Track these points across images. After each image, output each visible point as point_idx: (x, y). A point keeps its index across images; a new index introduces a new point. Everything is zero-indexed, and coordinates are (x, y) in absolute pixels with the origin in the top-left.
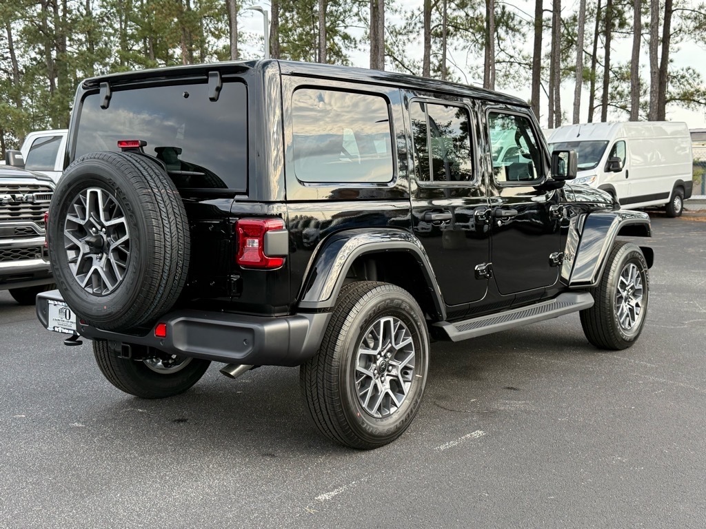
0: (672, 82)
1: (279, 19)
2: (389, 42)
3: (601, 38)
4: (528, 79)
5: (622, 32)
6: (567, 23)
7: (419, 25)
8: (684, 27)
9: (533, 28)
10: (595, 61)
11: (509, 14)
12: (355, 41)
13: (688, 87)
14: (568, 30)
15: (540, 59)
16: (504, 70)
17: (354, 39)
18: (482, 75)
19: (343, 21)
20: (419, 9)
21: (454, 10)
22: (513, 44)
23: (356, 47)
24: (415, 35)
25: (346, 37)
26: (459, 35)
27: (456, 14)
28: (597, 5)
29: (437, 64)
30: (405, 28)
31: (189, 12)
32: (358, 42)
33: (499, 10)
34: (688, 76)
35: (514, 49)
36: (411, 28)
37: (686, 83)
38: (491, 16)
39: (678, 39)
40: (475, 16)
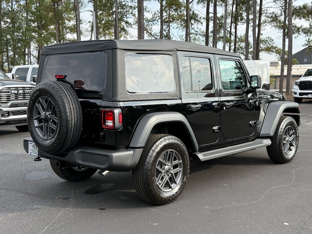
0: (262, 43)
2: (145, 25)
3: (233, 25)
4: (203, 41)
5: (242, 22)
6: (219, 18)
7: (158, 18)
8: (267, 20)
9: (205, 20)
10: (230, 33)
11: (196, 14)
12: (131, 24)
13: (268, 45)
14: (220, 21)
15: (208, 33)
16: (193, 37)
17: (131, 23)
18: (185, 39)
19: (126, 16)
20: (158, 11)
22: (197, 26)
23: (131, 27)
24: (156, 22)
25: (127, 22)
26: (174, 23)
27: (173, 13)
28: (231, 11)
29: (166, 34)
30: (152, 19)
32: (132, 25)
33: (191, 13)
34: (268, 40)
35: (198, 28)
36: (154, 19)
37: (268, 43)
38: (188, 15)
39: (264, 25)
40: (181, 14)
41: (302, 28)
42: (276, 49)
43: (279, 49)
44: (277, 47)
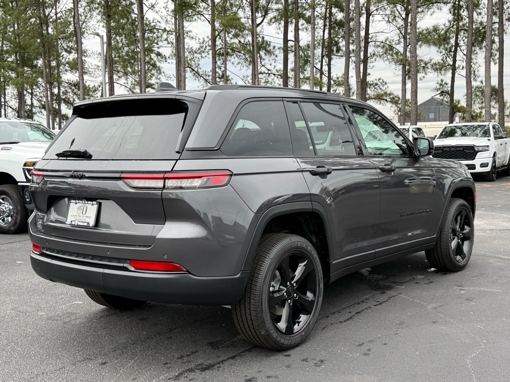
0: (370, 88)
1: (112, 42)
2: (188, 59)
3: (326, 59)
5: (338, 56)
6: (304, 49)
7: (208, 48)
8: (376, 52)
9: (282, 51)
10: (322, 73)
11: (267, 42)
12: (165, 58)
13: (380, 91)
14: (304, 54)
15: (287, 72)
16: (264, 79)
17: (165, 56)
18: (251, 81)
19: (157, 44)
20: (208, 37)
21: (231, 38)
22: (270, 61)
23: (166, 61)
24: (206, 54)
25: (159, 54)
26: (235, 56)
27: (233, 41)
28: (322, 38)
29: (221, 74)
30: (199, 49)
31: (47, 36)
32: (167, 58)
33: (260, 39)
34: (379, 83)
35: (271, 65)
36: (203, 50)
37: (378, 88)
38: (255, 43)
39: (373, 60)
40: (245, 43)
41: (432, 63)
42: (391, 96)
43: (396, 97)
44: (393, 94)
